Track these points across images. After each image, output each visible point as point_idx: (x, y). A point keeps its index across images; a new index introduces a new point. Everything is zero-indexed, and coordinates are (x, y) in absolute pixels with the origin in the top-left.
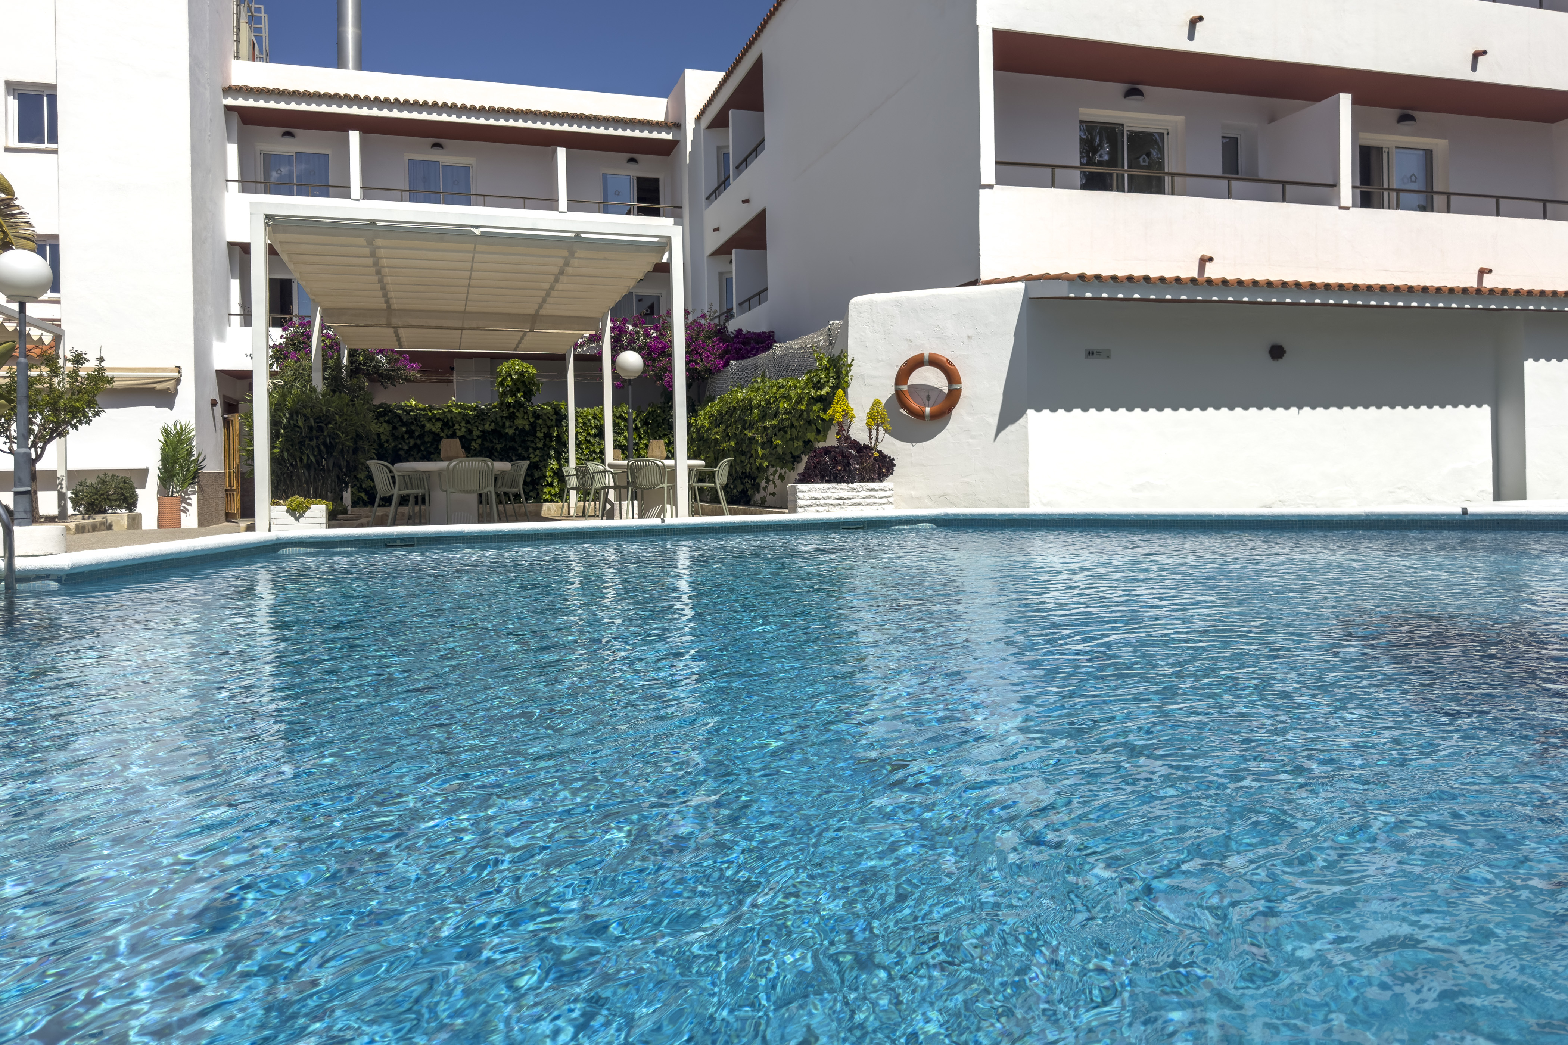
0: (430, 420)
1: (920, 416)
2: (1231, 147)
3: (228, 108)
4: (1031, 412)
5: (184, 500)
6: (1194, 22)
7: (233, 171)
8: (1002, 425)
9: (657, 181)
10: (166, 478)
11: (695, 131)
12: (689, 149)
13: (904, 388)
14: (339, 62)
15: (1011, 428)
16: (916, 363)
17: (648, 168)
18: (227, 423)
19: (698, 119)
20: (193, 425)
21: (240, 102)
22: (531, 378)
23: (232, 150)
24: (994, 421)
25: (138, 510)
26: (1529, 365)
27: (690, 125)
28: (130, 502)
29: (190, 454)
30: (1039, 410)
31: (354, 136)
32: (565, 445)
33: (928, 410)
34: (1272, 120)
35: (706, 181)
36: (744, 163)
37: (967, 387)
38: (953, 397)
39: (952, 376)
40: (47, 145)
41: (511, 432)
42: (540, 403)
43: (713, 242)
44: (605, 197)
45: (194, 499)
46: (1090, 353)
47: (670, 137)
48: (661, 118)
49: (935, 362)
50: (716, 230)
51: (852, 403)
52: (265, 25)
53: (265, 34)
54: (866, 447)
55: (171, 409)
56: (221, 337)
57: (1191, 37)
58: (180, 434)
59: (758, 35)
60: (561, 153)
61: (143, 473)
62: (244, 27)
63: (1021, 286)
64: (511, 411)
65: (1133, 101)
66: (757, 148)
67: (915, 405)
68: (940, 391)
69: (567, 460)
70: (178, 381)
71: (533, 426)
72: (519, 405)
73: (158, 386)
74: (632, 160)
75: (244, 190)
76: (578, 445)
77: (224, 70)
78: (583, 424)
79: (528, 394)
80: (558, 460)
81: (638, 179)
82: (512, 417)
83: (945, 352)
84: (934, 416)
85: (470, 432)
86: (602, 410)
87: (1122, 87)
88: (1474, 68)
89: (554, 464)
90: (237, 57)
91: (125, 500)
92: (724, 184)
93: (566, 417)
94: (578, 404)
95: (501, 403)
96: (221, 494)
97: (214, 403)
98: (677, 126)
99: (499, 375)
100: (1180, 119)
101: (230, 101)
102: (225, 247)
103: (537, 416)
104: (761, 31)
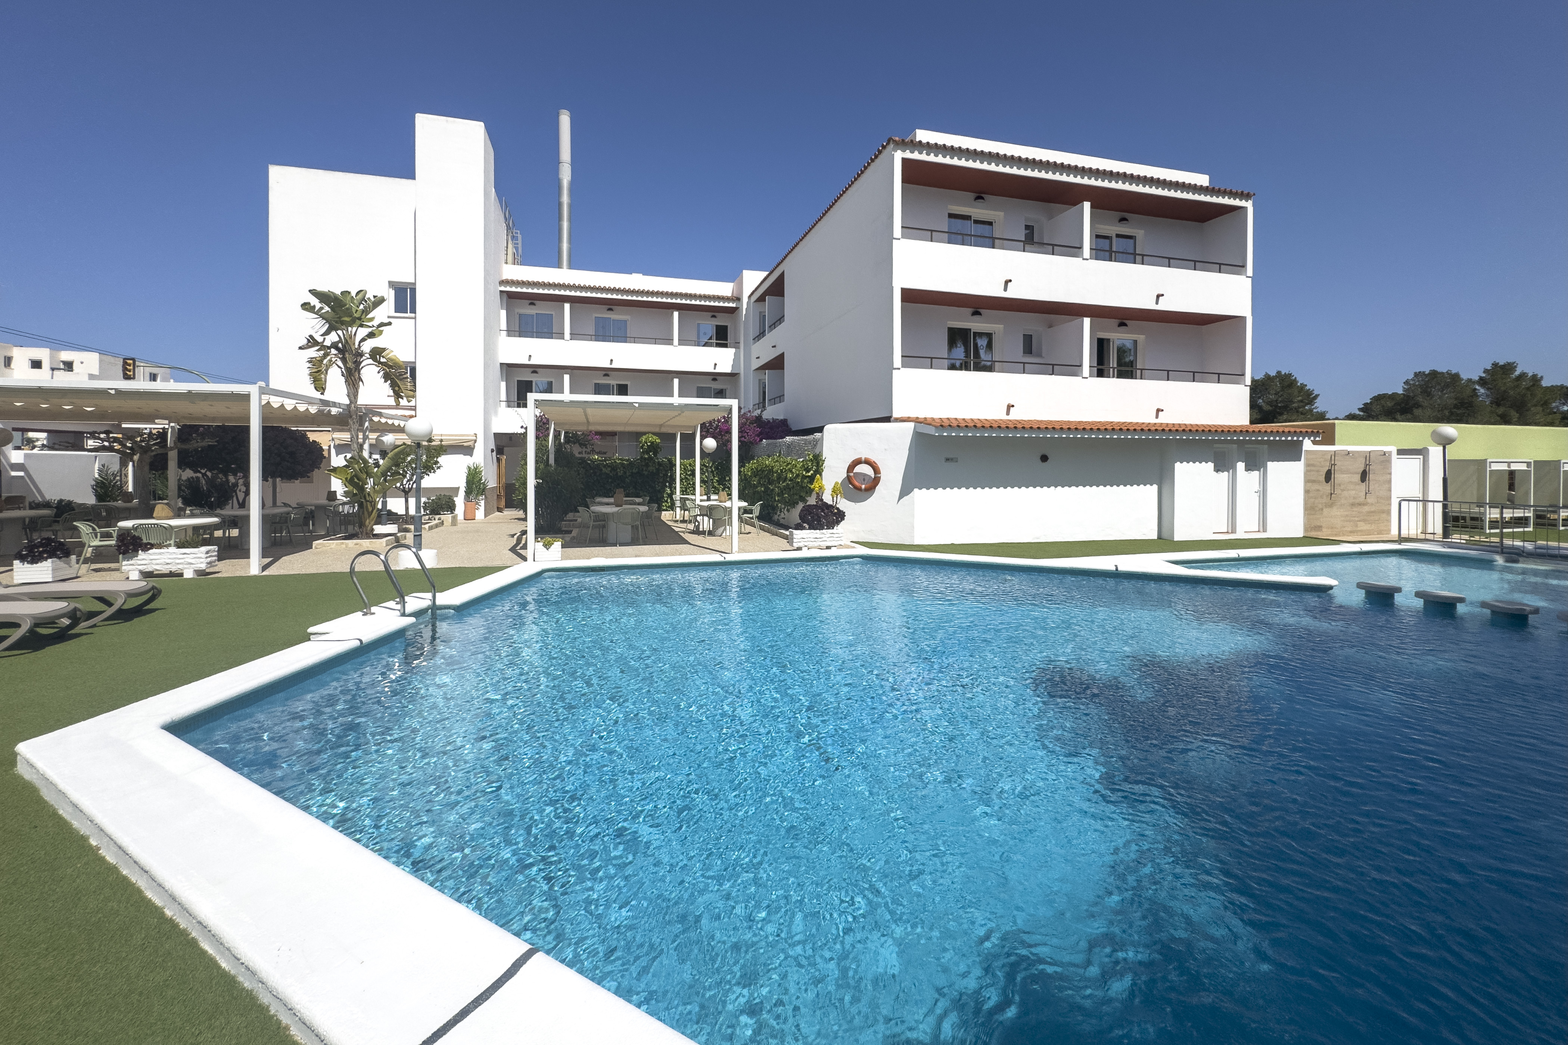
0: (605, 466)
1: (860, 489)
2: (1028, 340)
3: (501, 292)
4: (916, 490)
5: (477, 504)
6: (1007, 282)
7: (504, 326)
8: (901, 497)
9: (726, 327)
10: (468, 493)
11: (748, 303)
12: (744, 312)
13: (852, 474)
14: (559, 265)
15: (905, 498)
16: (857, 462)
17: (721, 321)
18: (498, 460)
19: (750, 297)
20: (482, 465)
21: (508, 289)
22: (658, 444)
23: (503, 313)
24: (897, 494)
25: (456, 512)
26: (1178, 466)
27: (745, 300)
28: (451, 507)
29: (481, 479)
30: (920, 489)
31: (567, 306)
32: (675, 480)
33: (863, 486)
34: (1050, 326)
35: (753, 331)
36: (773, 326)
37: (883, 476)
38: (876, 481)
39: (876, 470)
40: (409, 315)
41: (646, 473)
42: (662, 458)
43: (756, 364)
44: (698, 337)
45: (482, 503)
46: (947, 460)
47: (734, 305)
48: (730, 295)
49: (868, 462)
50: (758, 358)
51: (824, 482)
52: (520, 241)
53: (520, 246)
54: (831, 506)
55: (471, 456)
56: (496, 413)
57: (1005, 290)
58: (476, 469)
59: (782, 261)
60: (676, 314)
61: (457, 490)
62: (510, 246)
63: (912, 425)
64: (646, 462)
65: (977, 317)
66: (781, 320)
67: (857, 483)
68: (870, 476)
69: (675, 488)
70: (475, 441)
71: (658, 470)
72: (650, 458)
73: (465, 444)
74: (714, 316)
75: (509, 335)
76: (681, 480)
77: (499, 271)
78: (684, 469)
79: (655, 454)
80: (670, 487)
81: (717, 326)
82: (647, 465)
83: (873, 458)
84: (867, 490)
85: (625, 473)
86: (695, 461)
87: (970, 310)
88: (1157, 303)
89: (668, 491)
90: (506, 263)
91: (450, 508)
92: (762, 334)
93: (675, 465)
94: (681, 458)
95: (642, 457)
96: (495, 497)
97: (492, 451)
98: (738, 299)
99: (641, 442)
100: (1002, 326)
101: (503, 288)
102: (499, 365)
103: (660, 464)
104: (784, 259)
